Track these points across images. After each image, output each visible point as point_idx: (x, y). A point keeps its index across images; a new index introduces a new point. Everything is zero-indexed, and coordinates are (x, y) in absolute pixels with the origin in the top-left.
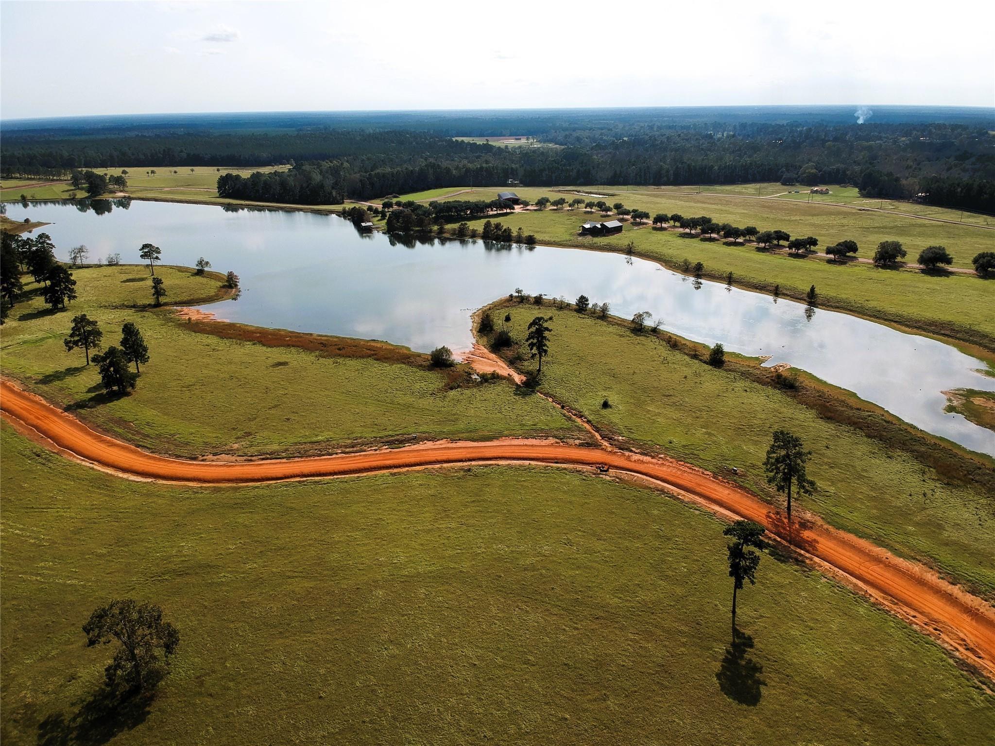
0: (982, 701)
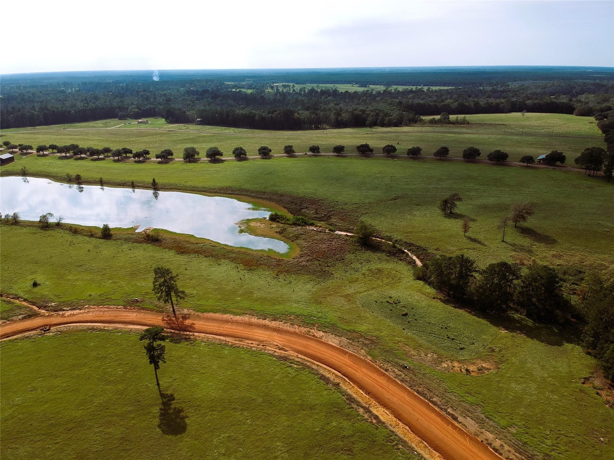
0: (294, 372)
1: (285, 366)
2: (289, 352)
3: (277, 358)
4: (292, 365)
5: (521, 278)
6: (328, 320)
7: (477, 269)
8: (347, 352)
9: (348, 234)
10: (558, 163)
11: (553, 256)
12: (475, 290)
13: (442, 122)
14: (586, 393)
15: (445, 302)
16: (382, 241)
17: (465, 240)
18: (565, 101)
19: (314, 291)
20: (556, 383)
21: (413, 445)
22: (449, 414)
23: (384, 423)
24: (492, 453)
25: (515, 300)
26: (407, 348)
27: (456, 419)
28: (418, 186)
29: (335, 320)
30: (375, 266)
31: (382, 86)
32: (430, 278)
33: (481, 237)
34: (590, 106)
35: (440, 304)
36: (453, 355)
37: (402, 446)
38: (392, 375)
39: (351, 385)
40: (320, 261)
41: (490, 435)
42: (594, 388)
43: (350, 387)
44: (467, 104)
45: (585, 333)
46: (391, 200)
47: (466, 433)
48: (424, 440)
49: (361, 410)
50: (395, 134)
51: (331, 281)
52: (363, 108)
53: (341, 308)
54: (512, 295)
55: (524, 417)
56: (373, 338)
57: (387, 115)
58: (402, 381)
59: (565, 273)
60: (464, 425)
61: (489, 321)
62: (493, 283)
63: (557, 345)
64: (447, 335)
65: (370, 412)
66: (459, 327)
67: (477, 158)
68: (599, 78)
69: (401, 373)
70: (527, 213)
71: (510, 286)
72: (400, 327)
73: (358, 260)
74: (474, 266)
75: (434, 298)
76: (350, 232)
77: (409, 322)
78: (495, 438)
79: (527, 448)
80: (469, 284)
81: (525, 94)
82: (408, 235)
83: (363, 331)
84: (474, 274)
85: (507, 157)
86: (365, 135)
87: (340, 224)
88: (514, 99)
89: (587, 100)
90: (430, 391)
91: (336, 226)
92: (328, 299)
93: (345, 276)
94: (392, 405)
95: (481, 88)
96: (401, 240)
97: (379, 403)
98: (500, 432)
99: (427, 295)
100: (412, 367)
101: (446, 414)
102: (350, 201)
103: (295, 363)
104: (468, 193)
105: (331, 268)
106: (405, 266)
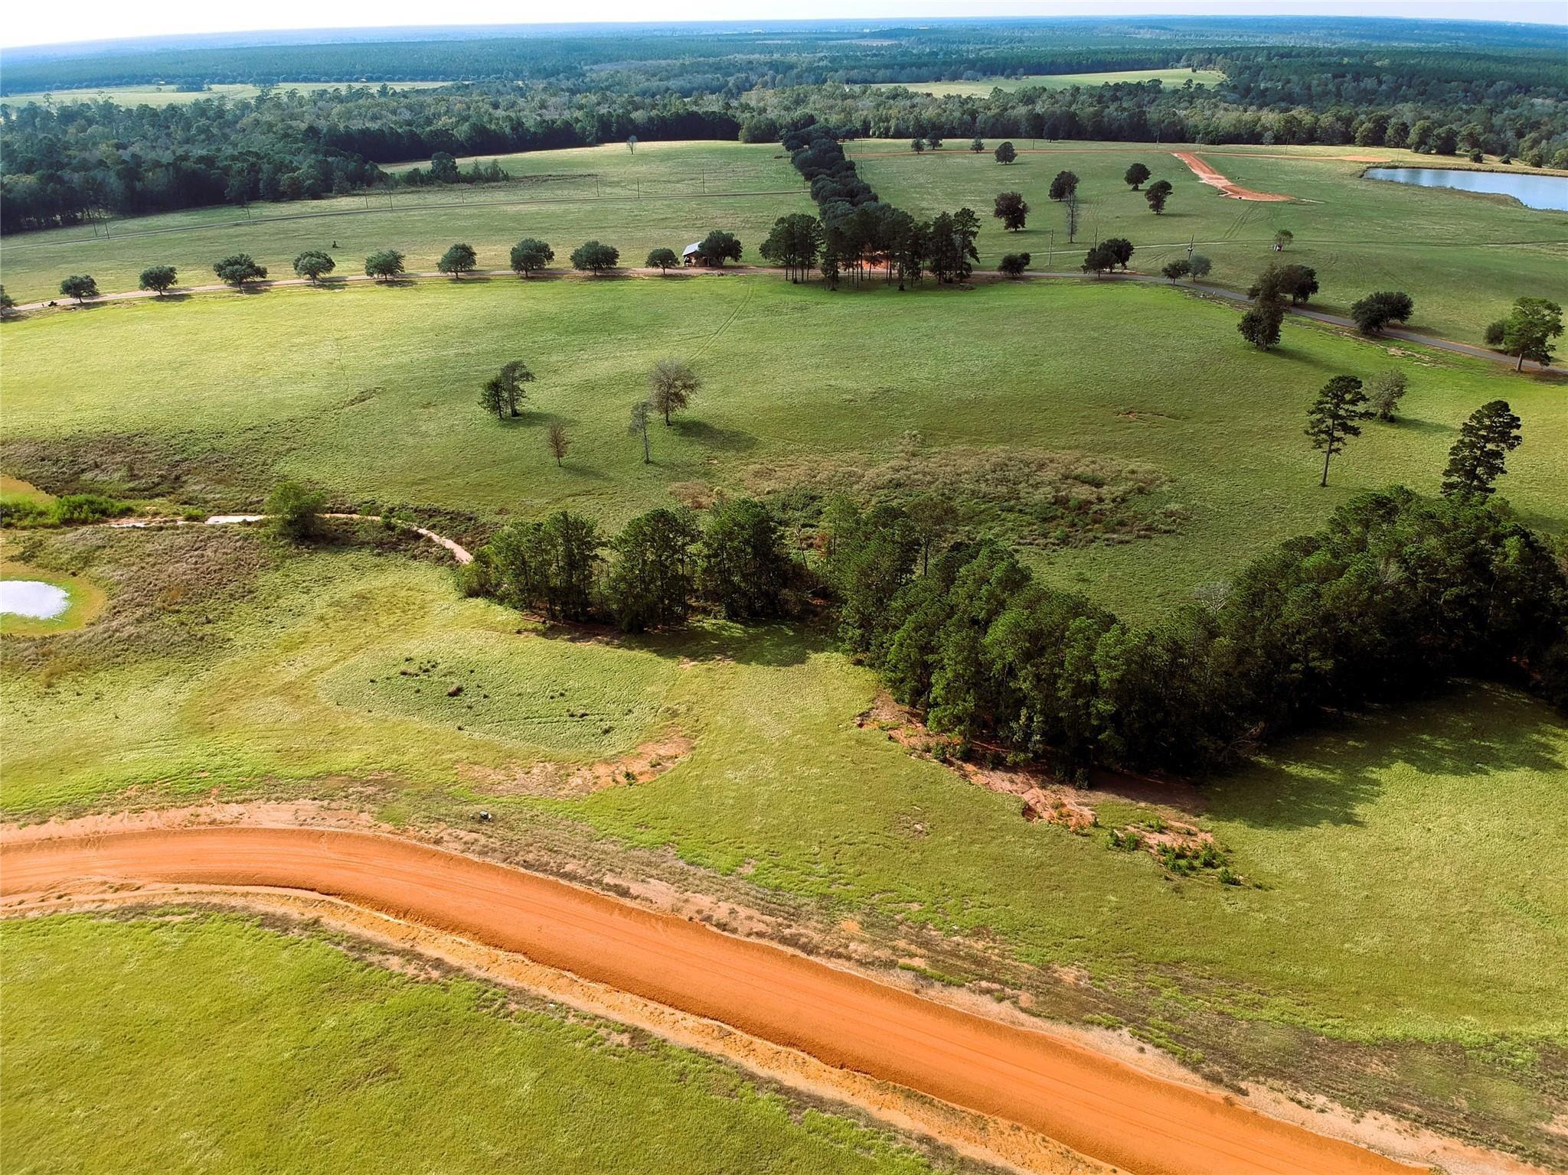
1: (147, 929)
2: (149, 887)
3: (114, 917)
4: (167, 918)
5: (702, 538)
6: (247, 768)
7: (603, 540)
8: (323, 834)
9: (250, 518)
10: (728, 261)
11: (757, 474)
12: (610, 588)
13: (438, 177)
14: (869, 744)
15: (549, 633)
16: (352, 519)
17: (563, 476)
18: (715, 108)
19: (185, 701)
20: (811, 741)
21: (543, 991)
22: (609, 887)
23: (460, 970)
24: (717, 936)
25: (698, 590)
26: (478, 772)
27: (624, 893)
28: (416, 356)
29: (268, 761)
30: (348, 588)
31: (250, 87)
32: (498, 585)
33: (596, 461)
34: (769, 117)
35: (537, 643)
36: (590, 752)
37: (517, 1003)
38: (452, 848)
39: (351, 911)
40: (178, 612)
41: (704, 897)
42: (882, 728)
43: (352, 916)
44: (493, 127)
45: (844, 622)
46: (352, 403)
47: (654, 916)
48: (564, 970)
49: (395, 962)
50: (320, 221)
51: (228, 660)
52: (204, 152)
53: (277, 726)
54: (688, 579)
55: (764, 835)
56: (385, 776)
57: (281, 167)
58: (483, 853)
59: (784, 507)
60: (646, 899)
61: (655, 651)
62: (645, 562)
63: (797, 662)
64: (568, 711)
65: (419, 956)
66: (592, 685)
67: (547, 267)
68: (779, 48)
69: (474, 835)
70: (685, 387)
71: (682, 561)
72: (450, 727)
73: (296, 584)
74: (596, 532)
75: (519, 632)
76: (254, 512)
77: (470, 707)
78: (715, 901)
79: (783, 896)
80: (594, 578)
81: (626, 95)
82: (420, 488)
83: (353, 765)
84: (599, 551)
85: (617, 256)
86: (231, 231)
87: (218, 496)
88: (603, 110)
89: (761, 104)
90: (556, 852)
91: (206, 502)
92: (233, 710)
93: (270, 635)
94: (470, 919)
95: (520, 83)
96: (403, 507)
97: (436, 926)
98: (724, 882)
99: (501, 629)
100: (500, 813)
101: (603, 889)
102: (232, 424)
103: (176, 910)
104: (544, 358)
105: (220, 623)
106: (429, 571)
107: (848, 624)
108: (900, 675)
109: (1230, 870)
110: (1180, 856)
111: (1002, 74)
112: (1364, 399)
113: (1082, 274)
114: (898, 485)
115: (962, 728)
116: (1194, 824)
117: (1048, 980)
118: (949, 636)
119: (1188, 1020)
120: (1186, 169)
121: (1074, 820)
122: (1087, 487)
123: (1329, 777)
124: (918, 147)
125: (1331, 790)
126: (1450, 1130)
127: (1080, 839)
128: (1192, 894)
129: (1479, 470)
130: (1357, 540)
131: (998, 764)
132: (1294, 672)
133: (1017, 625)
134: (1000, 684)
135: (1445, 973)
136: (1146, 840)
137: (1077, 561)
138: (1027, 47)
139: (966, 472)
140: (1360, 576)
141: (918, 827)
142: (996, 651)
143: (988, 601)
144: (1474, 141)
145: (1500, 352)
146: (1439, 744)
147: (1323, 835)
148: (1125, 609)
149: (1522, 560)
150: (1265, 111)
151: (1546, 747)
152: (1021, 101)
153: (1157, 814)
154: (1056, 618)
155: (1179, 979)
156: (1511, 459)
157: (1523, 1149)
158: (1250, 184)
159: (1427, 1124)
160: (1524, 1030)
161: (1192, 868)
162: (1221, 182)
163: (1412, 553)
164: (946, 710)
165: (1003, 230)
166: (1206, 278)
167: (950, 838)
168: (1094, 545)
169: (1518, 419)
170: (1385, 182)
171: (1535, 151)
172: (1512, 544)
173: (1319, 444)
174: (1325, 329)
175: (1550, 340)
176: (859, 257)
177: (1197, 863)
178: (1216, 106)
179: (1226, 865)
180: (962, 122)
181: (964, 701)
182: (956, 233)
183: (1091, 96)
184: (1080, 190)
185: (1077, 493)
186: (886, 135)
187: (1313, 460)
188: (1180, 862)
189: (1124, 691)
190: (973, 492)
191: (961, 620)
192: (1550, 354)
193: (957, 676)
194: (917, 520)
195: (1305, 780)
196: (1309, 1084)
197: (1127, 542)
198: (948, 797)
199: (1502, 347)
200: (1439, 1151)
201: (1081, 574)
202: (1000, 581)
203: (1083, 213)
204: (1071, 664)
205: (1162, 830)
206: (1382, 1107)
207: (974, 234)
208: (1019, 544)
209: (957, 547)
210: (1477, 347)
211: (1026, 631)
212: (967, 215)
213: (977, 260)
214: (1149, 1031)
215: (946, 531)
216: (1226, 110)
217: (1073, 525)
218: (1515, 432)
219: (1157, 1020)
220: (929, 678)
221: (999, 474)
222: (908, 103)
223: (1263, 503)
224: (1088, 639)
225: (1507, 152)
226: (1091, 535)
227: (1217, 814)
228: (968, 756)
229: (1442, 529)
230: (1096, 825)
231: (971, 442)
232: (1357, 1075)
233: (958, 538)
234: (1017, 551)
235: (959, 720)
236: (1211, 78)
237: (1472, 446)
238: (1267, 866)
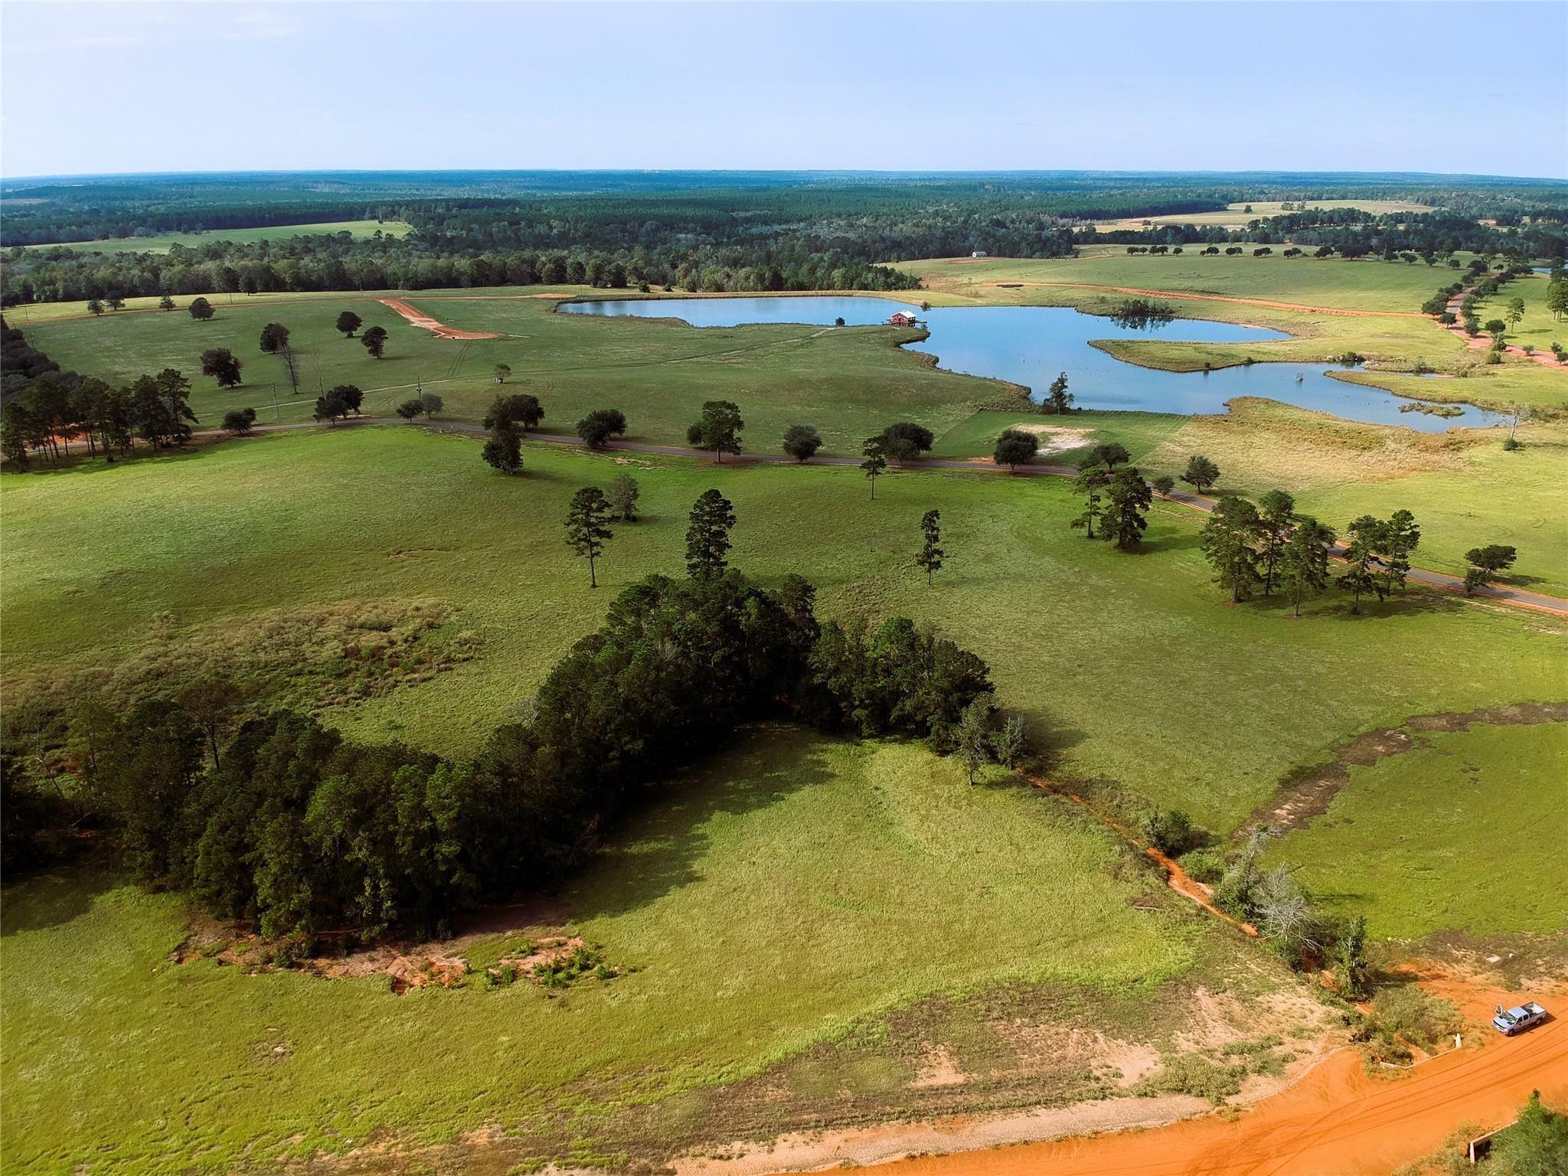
14: (197, 979)
20: (120, 1001)
42: (208, 955)
55: (89, 1131)
59: (16, 733)
107: (134, 849)
108: (215, 888)
109: (605, 965)
110: (556, 971)
111: (179, 230)
112: (608, 505)
113: (315, 423)
114: (159, 675)
115: (303, 922)
116: (562, 934)
117: (462, 1151)
118: (264, 827)
119: (606, 1127)
120: (395, 314)
121: (447, 975)
122: (374, 633)
123: (665, 845)
124: (96, 309)
125: (670, 857)
126: (845, 1121)
127: (458, 991)
128: (578, 1003)
129: (712, 549)
130: (634, 629)
131: (353, 947)
132: (613, 760)
133: (338, 793)
134: (334, 861)
135: (800, 984)
136: (522, 967)
137: (384, 710)
138: (200, 202)
139: (238, 645)
140: (645, 659)
141: (279, 1050)
142: (322, 825)
143: (299, 775)
144: (640, 276)
145: (701, 449)
146: (742, 786)
147: (674, 900)
148: (445, 746)
149: (762, 615)
150: (456, 256)
151: (818, 762)
152: (207, 256)
153: (526, 937)
154: (378, 774)
155: (586, 1091)
156: (732, 535)
157: (904, 1112)
158: (458, 325)
159: (826, 1126)
160: (871, 1008)
161: (571, 977)
162: (432, 325)
163: (680, 630)
164: (279, 909)
165: (218, 388)
166: (440, 415)
167: (318, 1047)
168: (398, 689)
169: (729, 502)
170: (577, 315)
171: (688, 279)
172: (751, 604)
173: (581, 552)
174: (559, 449)
175: (736, 434)
176: (47, 433)
177: (574, 971)
178: (410, 255)
179: (600, 962)
180: (143, 281)
181: (299, 892)
182: (163, 396)
183: (282, 248)
184: (293, 341)
185: (367, 641)
186: (54, 298)
187: (579, 567)
188: (558, 976)
189: (466, 826)
190: (252, 664)
191: (272, 805)
192: (738, 444)
193: (284, 869)
194: (194, 709)
195: (646, 855)
196: (723, 1136)
197: (431, 678)
198: (305, 1003)
199: (702, 444)
200: (842, 1145)
201: (391, 722)
202: (307, 751)
203: (302, 363)
204: (405, 817)
205: (533, 952)
206: (787, 1128)
207: (186, 395)
208: (318, 707)
209: (248, 727)
210: (682, 448)
211: (349, 797)
212: (172, 377)
213: (196, 420)
214: (573, 1156)
215: (231, 713)
216: (420, 257)
217: (371, 674)
218: (729, 513)
219: (578, 1141)
220: (251, 880)
221: (276, 639)
222: (74, 263)
223: (547, 614)
224: (416, 786)
225: (667, 282)
226: (391, 680)
227: (580, 917)
228: (316, 952)
229: (696, 605)
230: (469, 972)
231: (237, 612)
232: (759, 1108)
233: (247, 717)
234: (317, 715)
235: (297, 915)
236: (399, 229)
237: (702, 530)
238: (635, 948)
